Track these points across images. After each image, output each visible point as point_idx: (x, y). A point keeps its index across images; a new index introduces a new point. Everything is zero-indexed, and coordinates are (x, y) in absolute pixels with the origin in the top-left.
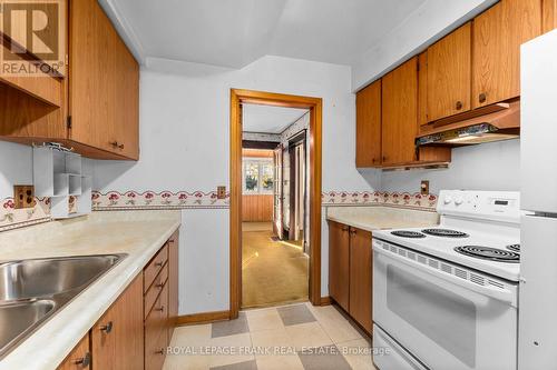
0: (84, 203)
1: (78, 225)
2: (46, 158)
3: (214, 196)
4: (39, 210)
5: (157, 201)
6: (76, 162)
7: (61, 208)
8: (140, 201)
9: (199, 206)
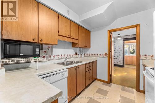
0: (83, 55)
1: (82, 58)
2: (78, 49)
3: (104, 55)
4: (78, 56)
5: (93, 55)
6: (81, 49)
7: (80, 56)
8: (91, 55)
9: (101, 57)
